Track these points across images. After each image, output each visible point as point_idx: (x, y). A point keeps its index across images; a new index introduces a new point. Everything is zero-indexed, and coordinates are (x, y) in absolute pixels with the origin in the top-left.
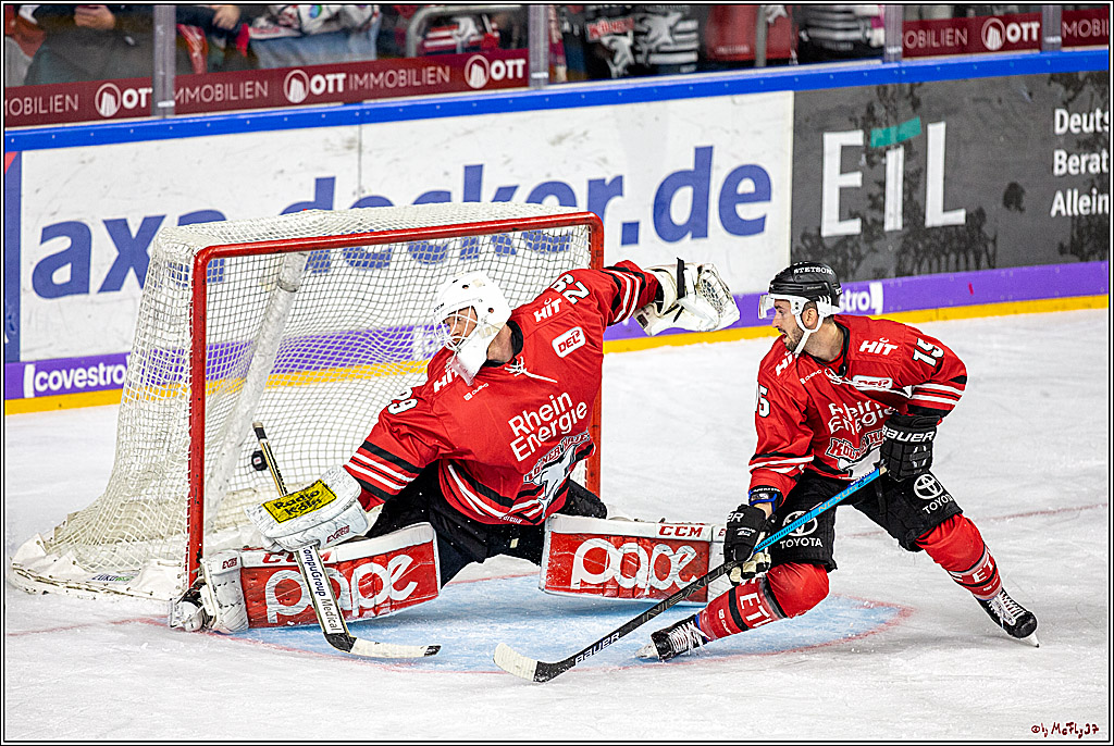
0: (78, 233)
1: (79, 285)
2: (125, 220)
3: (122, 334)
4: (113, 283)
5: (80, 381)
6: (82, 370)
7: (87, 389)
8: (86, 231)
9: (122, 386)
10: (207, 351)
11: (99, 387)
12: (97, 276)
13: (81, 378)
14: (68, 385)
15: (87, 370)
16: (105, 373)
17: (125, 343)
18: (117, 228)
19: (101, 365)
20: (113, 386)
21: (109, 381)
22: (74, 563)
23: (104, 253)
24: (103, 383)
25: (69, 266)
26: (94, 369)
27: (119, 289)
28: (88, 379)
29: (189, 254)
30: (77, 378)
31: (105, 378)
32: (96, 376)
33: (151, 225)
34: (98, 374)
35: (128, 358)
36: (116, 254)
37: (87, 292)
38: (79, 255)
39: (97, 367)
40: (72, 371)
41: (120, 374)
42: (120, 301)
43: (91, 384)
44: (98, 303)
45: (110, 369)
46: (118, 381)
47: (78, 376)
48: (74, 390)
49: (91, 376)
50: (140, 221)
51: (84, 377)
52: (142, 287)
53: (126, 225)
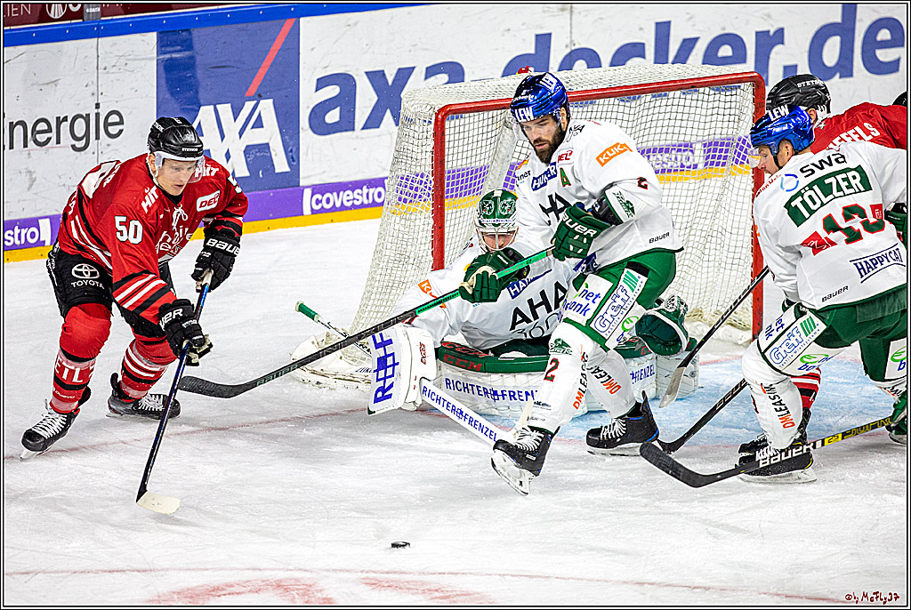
0: (345, 82)
1: (346, 124)
2: (383, 71)
3: (381, 162)
4: (373, 122)
5: (348, 201)
6: (349, 192)
7: (354, 207)
8: (352, 80)
9: (382, 204)
10: (446, 175)
11: (363, 206)
12: (361, 115)
13: (349, 198)
14: (338, 205)
15: (353, 192)
16: (368, 194)
17: (384, 169)
18: (376, 77)
19: (365, 187)
20: (374, 204)
21: (371, 201)
22: (341, 358)
23: (366, 98)
24: (366, 202)
25: (338, 109)
26: (358, 191)
27: (378, 127)
28: (354, 199)
29: (431, 112)
30: (345, 198)
31: (368, 198)
32: (360, 196)
33: (404, 74)
34: (362, 195)
35: (386, 181)
36: (376, 98)
37: (354, 130)
38: (346, 100)
39: (362, 189)
40: (341, 193)
41: (379, 195)
42: (379, 136)
43: (356, 203)
44: (362, 138)
45: (371, 190)
46: (379, 200)
47: (346, 197)
48: (343, 208)
49: (357, 197)
50: (395, 72)
51: (351, 197)
52: (397, 125)
53: (384, 75)
